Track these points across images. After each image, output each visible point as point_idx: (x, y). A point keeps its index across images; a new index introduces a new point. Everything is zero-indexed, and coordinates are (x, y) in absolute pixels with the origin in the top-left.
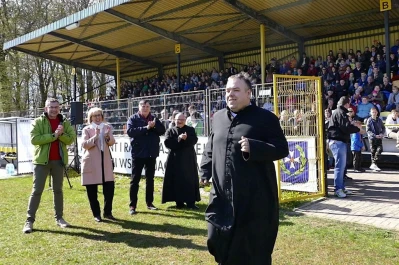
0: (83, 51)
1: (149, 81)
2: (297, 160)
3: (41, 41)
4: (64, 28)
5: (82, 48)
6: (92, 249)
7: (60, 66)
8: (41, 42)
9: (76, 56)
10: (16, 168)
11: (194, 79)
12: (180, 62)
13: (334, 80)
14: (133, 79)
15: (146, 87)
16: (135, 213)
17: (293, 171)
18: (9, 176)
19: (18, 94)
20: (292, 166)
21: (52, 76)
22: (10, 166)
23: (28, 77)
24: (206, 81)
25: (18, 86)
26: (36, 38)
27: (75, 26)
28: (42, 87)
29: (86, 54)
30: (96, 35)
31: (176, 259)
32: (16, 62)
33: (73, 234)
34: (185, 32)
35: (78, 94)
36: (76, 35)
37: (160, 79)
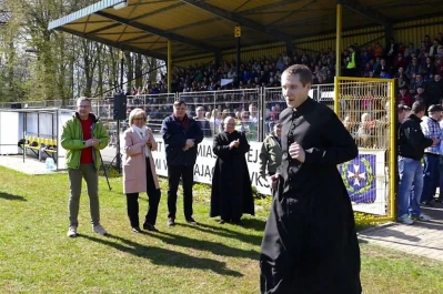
0: (131, 32)
1: (203, 68)
2: (362, 176)
3: (87, 20)
4: (112, 7)
5: (130, 28)
6: (123, 261)
7: (107, 48)
8: (87, 22)
9: (124, 37)
10: (56, 162)
11: (257, 68)
12: (240, 46)
13: (428, 74)
14: (186, 65)
15: (200, 75)
16: (174, 224)
17: (357, 188)
18: (48, 171)
19: (61, 78)
20: (357, 182)
21: (98, 58)
22: (50, 160)
23: (73, 59)
24: (270, 70)
25: (63, 69)
26: (82, 18)
27: (123, 5)
28: (87, 70)
29: (136, 36)
30: (146, 15)
31: (208, 280)
32: (62, 42)
33: (106, 243)
34: (247, 12)
35: (125, 80)
36: (124, 15)
37: (217, 66)
